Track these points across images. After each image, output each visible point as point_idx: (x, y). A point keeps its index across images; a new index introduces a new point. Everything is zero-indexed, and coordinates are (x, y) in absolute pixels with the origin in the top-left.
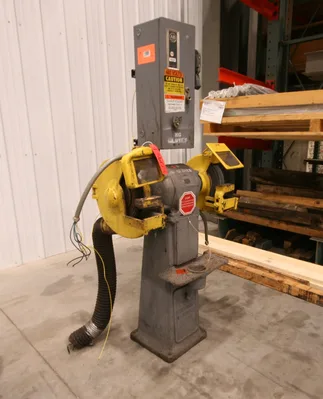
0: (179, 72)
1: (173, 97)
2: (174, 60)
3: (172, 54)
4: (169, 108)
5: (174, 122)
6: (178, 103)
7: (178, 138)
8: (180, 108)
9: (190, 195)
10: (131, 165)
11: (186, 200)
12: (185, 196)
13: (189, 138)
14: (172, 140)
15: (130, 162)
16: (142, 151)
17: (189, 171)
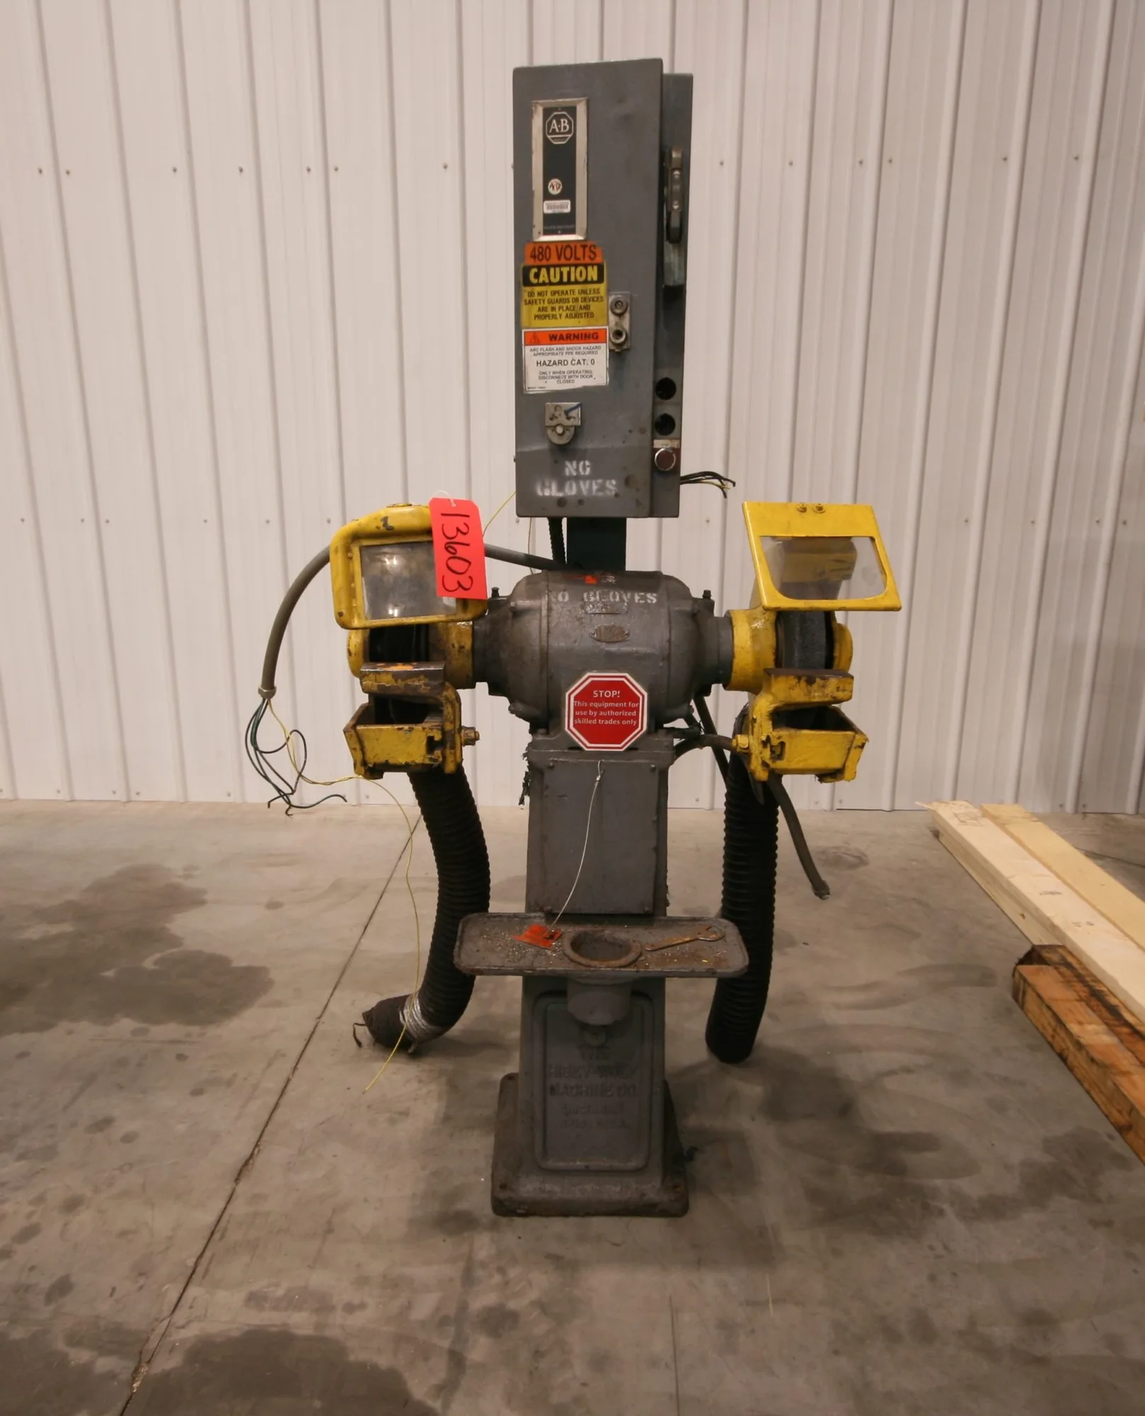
0: (583, 243)
1: (555, 338)
2: (564, 206)
3: (555, 186)
4: (543, 376)
5: (549, 423)
6: (581, 357)
7: (578, 478)
8: (588, 374)
9: (620, 686)
10: (351, 558)
11: (599, 700)
12: (595, 685)
13: (627, 482)
14: (554, 487)
15: (348, 550)
16: (385, 520)
17: (644, 598)
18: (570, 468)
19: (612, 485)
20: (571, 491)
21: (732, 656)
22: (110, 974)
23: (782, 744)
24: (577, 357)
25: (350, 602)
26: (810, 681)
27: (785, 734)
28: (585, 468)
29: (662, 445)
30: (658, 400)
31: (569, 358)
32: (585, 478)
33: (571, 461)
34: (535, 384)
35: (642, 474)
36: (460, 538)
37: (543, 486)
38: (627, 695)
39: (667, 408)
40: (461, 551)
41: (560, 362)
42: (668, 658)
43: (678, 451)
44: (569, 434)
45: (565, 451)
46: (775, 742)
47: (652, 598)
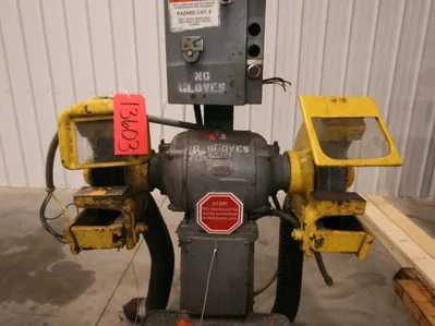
4: (181, 21)
5: (184, 49)
6: (203, 9)
7: (202, 82)
8: (208, 19)
9: (228, 200)
10: (69, 129)
11: (216, 207)
12: (213, 199)
13: (231, 84)
14: (189, 87)
15: (68, 124)
16: (86, 107)
17: (241, 149)
18: (198, 76)
19: (222, 86)
20: (198, 89)
21: (290, 178)
22: (32, 274)
23: (322, 239)
24: (201, 9)
25: (69, 155)
26: (340, 204)
27: (323, 233)
28: (206, 76)
29: (252, 63)
30: (250, 36)
31: (196, 9)
32: (207, 82)
33: (198, 71)
34: (176, 26)
35: (240, 80)
36: (132, 118)
37: (183, 87)
38: (232, 204)
39: (255, 41)
40: (132, 126)
41: (191, 13)
42: (255, 185)
43: (261, 66)
44: (196, 56)
45: (194, 66)
46: (318, 238)
47: (246, 149)
